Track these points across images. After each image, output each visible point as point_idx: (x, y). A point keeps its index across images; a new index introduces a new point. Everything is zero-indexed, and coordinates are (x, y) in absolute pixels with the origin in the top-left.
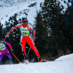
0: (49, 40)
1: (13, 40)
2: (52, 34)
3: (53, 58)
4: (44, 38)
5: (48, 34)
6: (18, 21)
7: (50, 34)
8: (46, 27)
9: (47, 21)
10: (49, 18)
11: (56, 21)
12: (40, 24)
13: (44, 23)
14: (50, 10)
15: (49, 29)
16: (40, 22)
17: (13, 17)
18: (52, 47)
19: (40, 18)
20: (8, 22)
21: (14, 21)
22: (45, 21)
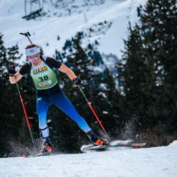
0: (159, 94)
1: (73, 96)
2: (166, 81)
3: (169, 138)
4: (146, 91)
5: (155, 80)
6: (86, 50)
7: (162, 79)
8: (152, 64)
9: (154, 49)
10: (158, 43)
11: (174, 50)
12: (138, 57)
13: (145, 55)
14: (161, 23)
15: (159, 68)
17: (73, 40)
18: (165, 112)
19: (138, 43)
20: (61, 51)
21: (75, 51)
22: (150, 49)
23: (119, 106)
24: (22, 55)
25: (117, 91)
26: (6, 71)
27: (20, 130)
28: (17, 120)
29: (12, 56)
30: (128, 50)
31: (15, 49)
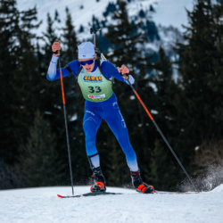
4: (214, 85)
12: (205, 37)
13: (217, 34)
16: (206, 29)
20: (101, 18)
23: (174, 104)
24: (41, 22)
25: (173, 81)
26: (17, 44)
27: (31, 130)
28: (28, 114)
29: (27, 23)
30: (193, 25)
31: (31, 13)
